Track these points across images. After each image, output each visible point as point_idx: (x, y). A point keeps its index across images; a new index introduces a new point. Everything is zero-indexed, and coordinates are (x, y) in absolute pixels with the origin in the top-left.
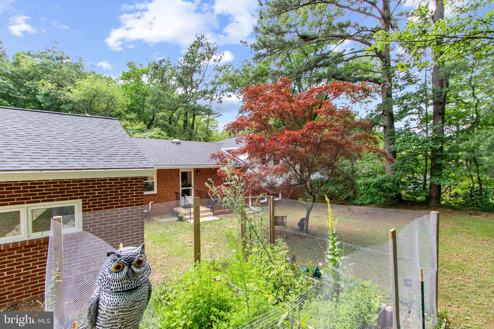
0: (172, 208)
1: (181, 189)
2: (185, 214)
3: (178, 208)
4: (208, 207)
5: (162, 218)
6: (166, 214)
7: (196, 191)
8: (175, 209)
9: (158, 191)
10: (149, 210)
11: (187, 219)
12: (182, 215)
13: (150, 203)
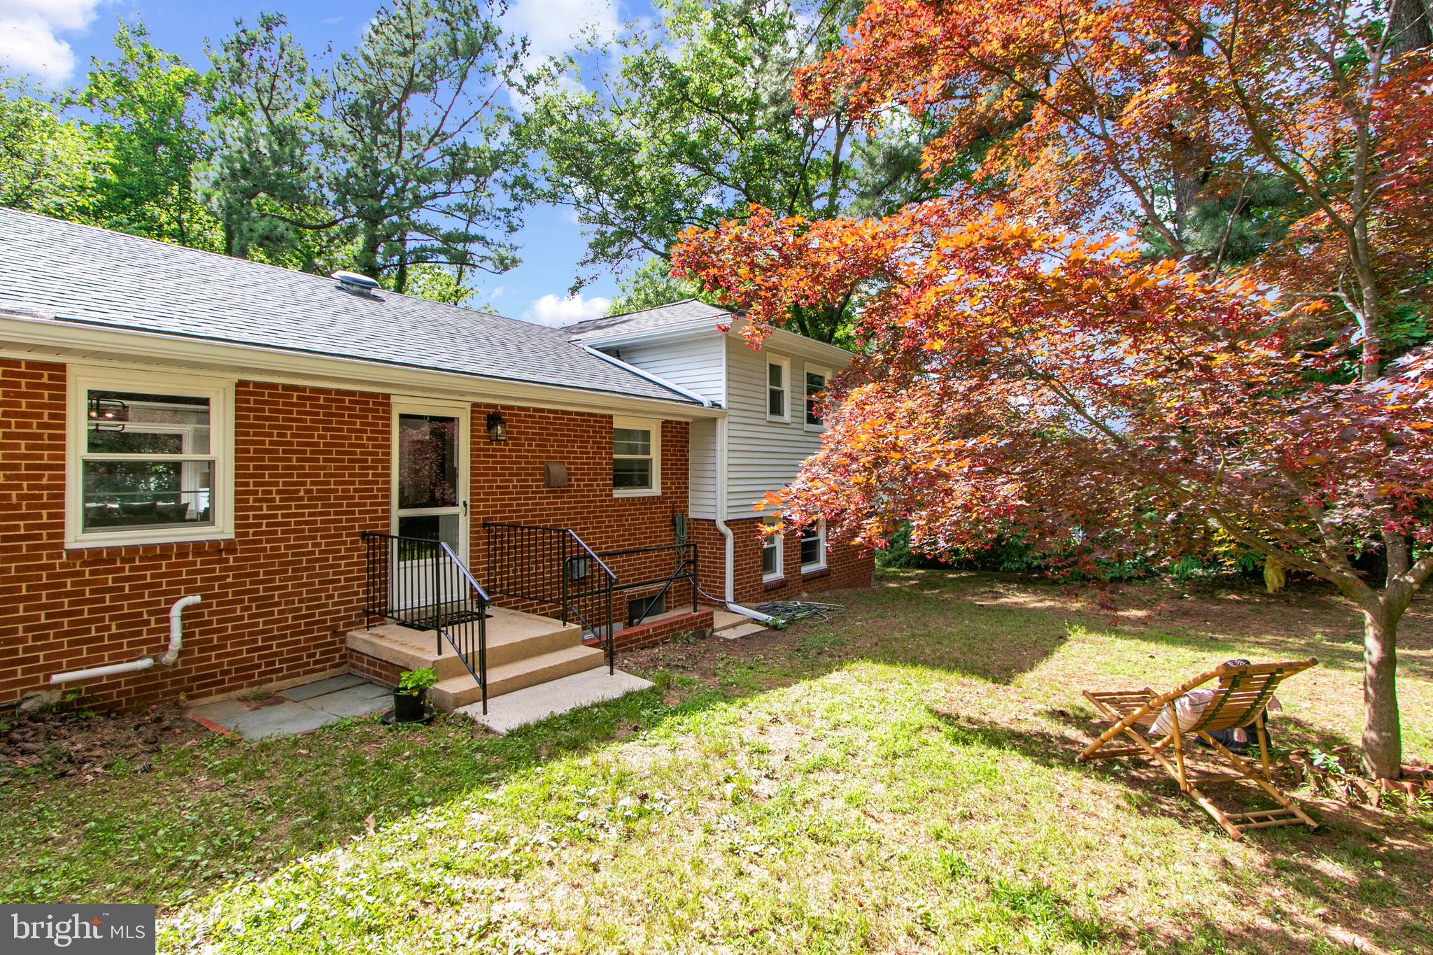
0: (335, 633)
1: (397, 513)
2: (442, 670)
3: (379, 630)
4: (564, 617)
5: (272, 700)
6: (296, 666)
7: (485, 528)
8: (360, 638)
9: (241, 523)
10: (169, 657)
11: (461, 700)
12: (421, 674)
13: (176, 611)
